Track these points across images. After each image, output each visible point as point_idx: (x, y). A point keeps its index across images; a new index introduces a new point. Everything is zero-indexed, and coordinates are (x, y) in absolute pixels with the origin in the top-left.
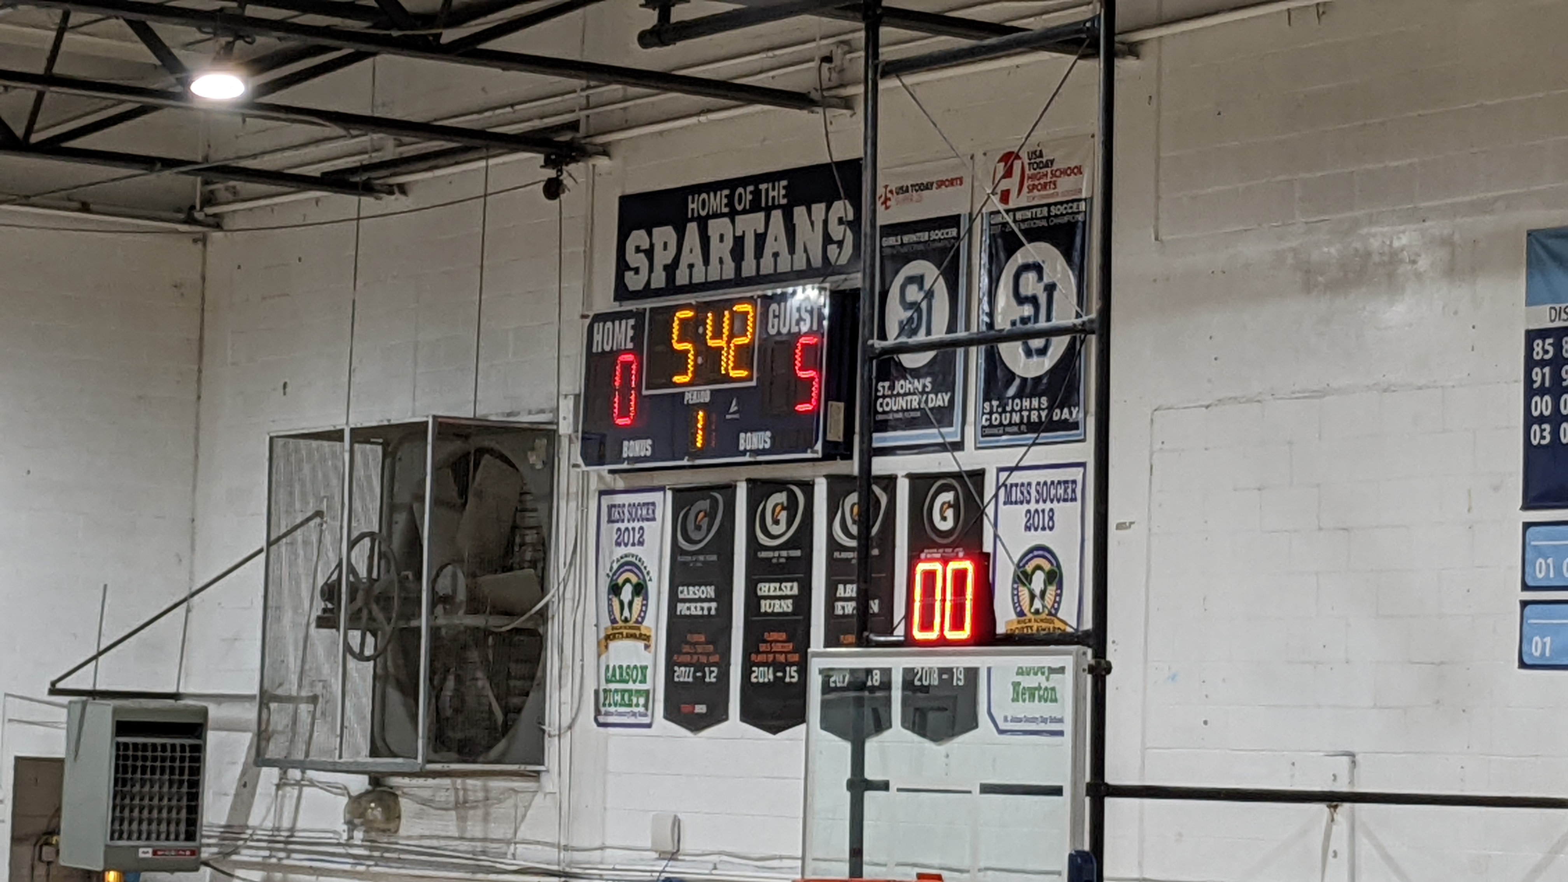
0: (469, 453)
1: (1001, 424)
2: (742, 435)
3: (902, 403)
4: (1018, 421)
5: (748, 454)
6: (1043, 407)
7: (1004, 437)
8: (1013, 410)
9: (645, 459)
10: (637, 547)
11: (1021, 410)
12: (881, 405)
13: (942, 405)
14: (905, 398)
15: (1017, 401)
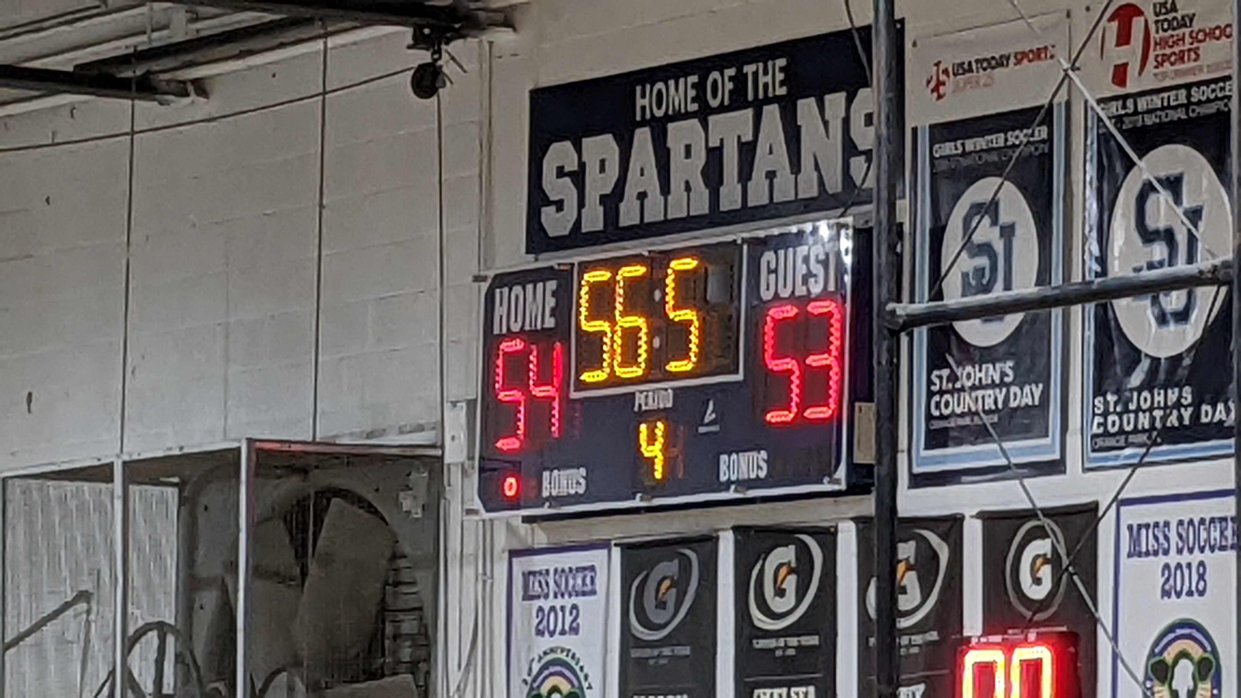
0: (307, 498)
1: (1121, 431)
2: (724, 458)
3: (968, 401)
4: (1147, 426)
5: (733, 487)
6: (1183, 400)
7: (1128, 451)
8: (1139, 409)
9: (576, 499)
10: (567, 636)
11: (1151, 409)
12: (938, 405)
13: (1030, 403)
14: (974, 394)
15: (1146, 394)
